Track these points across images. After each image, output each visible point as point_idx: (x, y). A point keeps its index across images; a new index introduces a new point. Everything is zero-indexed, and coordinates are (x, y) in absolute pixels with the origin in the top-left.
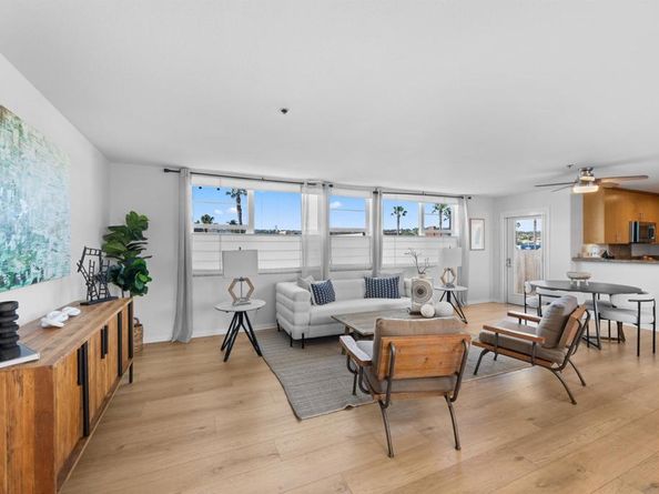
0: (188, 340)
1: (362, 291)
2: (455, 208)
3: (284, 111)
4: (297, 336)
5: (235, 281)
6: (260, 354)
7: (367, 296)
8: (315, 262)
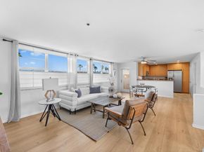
0: (18, 120)
1: (89, 91)
2: (110, 66)
3: (88, 25)
4: (73, 110)
5: (48, 91)
6: (60, 119)
7: (91, 93)
8: (72, 83)
